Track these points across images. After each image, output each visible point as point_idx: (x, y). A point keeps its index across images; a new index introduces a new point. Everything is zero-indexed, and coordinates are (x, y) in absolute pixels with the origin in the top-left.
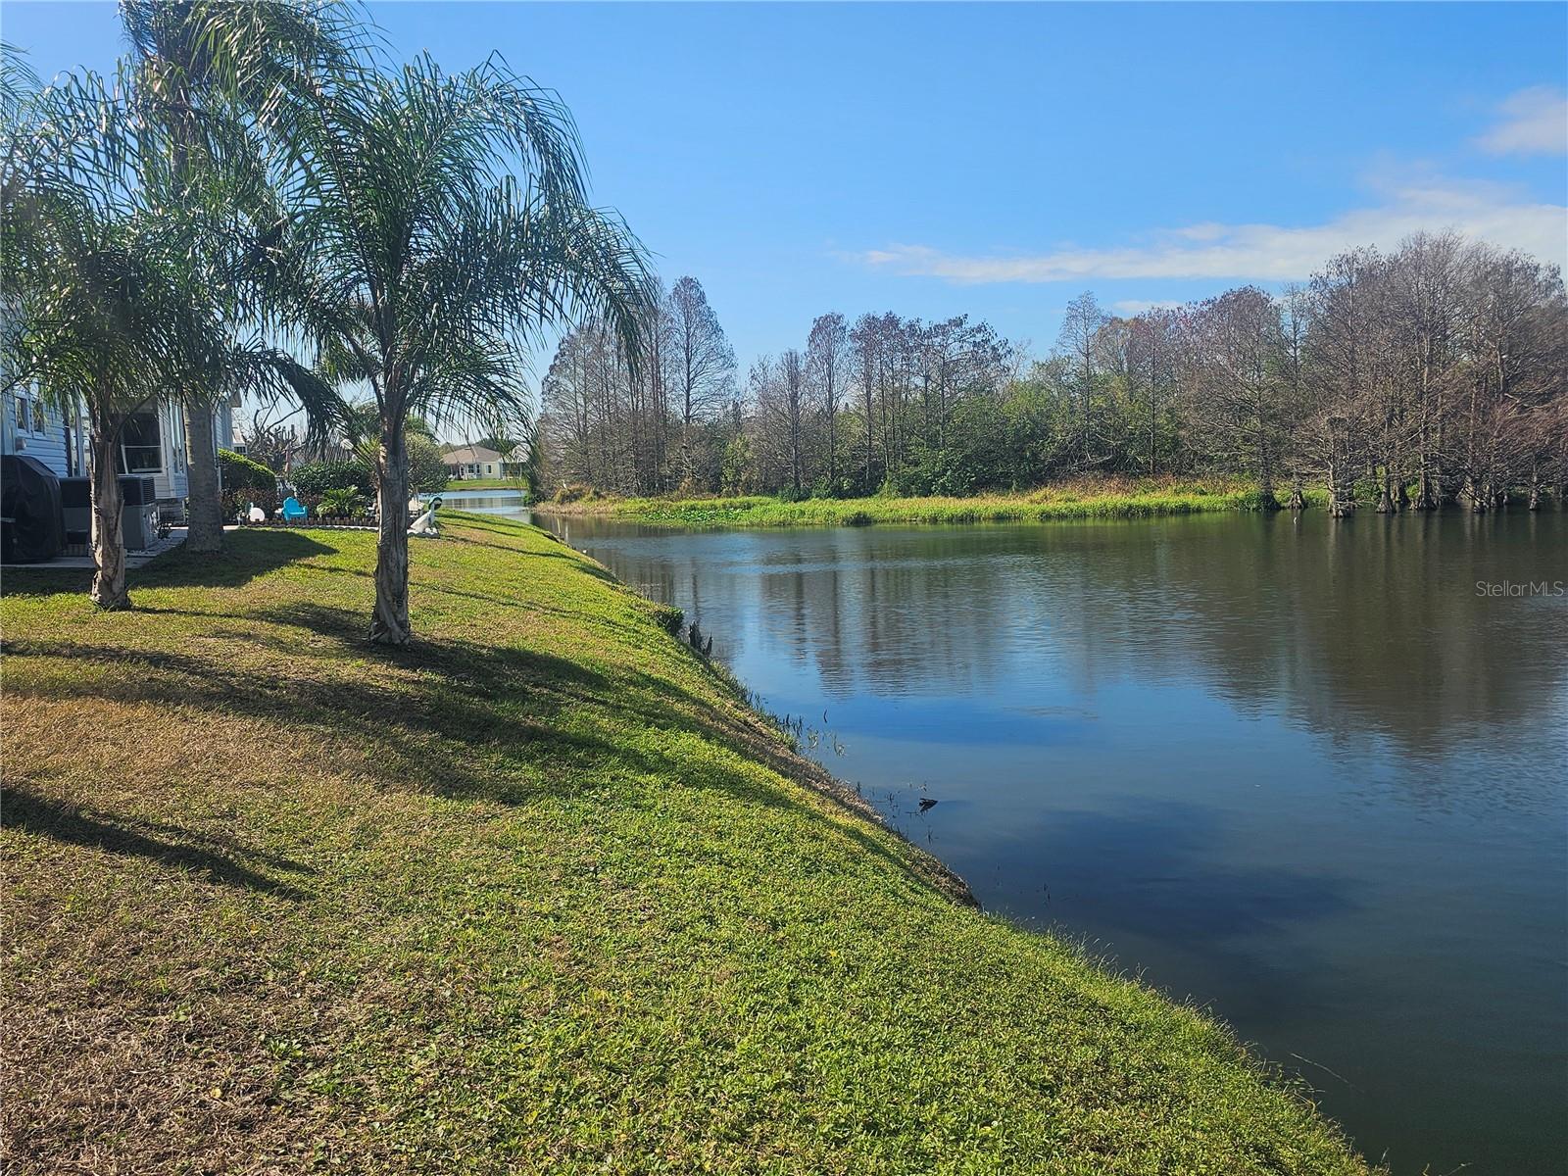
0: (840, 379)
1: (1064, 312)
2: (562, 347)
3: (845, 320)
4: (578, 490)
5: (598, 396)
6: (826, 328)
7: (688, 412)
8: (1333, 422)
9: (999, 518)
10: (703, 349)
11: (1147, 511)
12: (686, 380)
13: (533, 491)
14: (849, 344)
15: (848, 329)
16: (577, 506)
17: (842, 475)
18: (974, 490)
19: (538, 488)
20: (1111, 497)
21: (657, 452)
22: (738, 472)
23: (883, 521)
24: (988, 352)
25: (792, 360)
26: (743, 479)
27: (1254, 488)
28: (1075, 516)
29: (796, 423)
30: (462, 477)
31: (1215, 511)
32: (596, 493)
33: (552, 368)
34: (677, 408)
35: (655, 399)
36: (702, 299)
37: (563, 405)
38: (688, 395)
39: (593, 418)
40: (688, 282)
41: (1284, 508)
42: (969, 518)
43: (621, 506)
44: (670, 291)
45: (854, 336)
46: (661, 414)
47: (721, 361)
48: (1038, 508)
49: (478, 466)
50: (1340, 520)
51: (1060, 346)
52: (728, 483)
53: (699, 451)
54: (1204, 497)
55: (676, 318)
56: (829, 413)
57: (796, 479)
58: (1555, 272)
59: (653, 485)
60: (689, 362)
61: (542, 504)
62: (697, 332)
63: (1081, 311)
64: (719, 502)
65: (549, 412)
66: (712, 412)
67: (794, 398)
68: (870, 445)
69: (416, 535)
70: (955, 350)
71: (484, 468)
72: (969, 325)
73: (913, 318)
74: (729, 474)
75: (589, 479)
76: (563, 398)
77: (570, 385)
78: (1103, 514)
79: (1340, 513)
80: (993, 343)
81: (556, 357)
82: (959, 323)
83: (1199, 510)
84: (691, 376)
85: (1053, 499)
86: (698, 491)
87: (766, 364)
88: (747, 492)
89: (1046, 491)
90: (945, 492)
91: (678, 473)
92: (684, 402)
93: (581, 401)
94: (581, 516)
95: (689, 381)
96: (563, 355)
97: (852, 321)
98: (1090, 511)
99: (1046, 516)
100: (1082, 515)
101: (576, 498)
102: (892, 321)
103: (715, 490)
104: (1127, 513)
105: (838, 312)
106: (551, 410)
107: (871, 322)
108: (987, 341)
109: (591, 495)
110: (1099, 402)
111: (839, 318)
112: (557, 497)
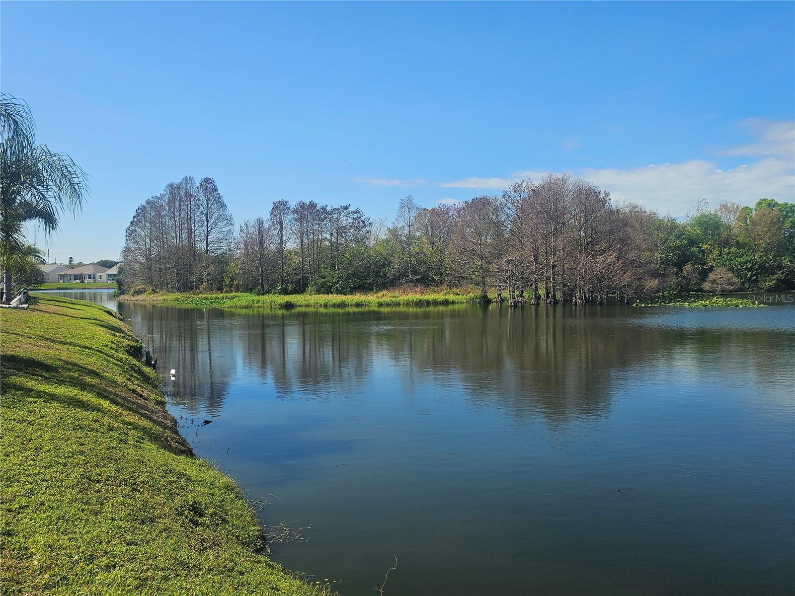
0: (286, 234)
1: (398, 205)
2: (138, 212)
3: (290, 204)
4: (143, 288)
5: (157, 238)
6: (279, 207)
7: (207, 248)
8: (508, 261)
9: (358, 305)
10: (215, 215)
11: (428, 303)
12: (206, 231)
13: (120, 289)
14: (292, 216)
15: (291, 208)
16: (141, 297)
17: (289, 283)
18: (352, 291)
19: (122, 287)
20: (414, 296)
21: (188, 269)
22: (232, 280)
23: (300, 306)
24: (360, 223)
25: (260, 222)
26: (235, 283)
27: (478, 292)
28: (394, 304)
29: (262, 255)
30: (85, 281)
31: (460, 303)
32: (153, 290)
33: (132, 223)
34: (201, 245)
35: (189, 241)
36: (215, 189)
37: (137, 243)
38: (207, 239)
39: (155, 250)
40: (207, 180)
41: (492, 302)
42: (343, 305)
43: (165, 297)
44: (198, 185)
45: (295, 212)
46: (192, 249)
47: (225, 222)
48: (377, 300)
49: (94, 275)
50: (513, 308)
51: (396, 221)
52: (226, 286)
53: (211, 268)
54: (457, 296)
55: (201, 198)
56: (280, 250)
57: (262, 284)
58: (607, 195)
59: (186, 287)
60: (208, 221)
61: (122, 296)
62: (212, 206)
63: (407, 204)
64: (220, 296)
65: (129, 246)
66: (220, 248)
67: (261, 243)
68: (303, 268)
69: (12, 308)
70: (345, 221)
71: (97, 277)
72: (352, 209)
73: (324, 205)
74: (227, 281)
75: (151, 283)
76: (138, 239)
77: (142, 232)
78: (408, 304)
79: (512, 304)
80: (362, 219)
81: (134, 217)
82: (346, 208)
83: (453, 303)
84: (209, 229)
85: (386, 296)
86: (210, 289)
87: (248, 225)
88: (237, 290)
89: (384, 292)
90: (338, 292)
91: (200, 281)
92: (205, 242)
93: (148, 241)
94: (142, 302)
95: (208, 232)
96: (138, 216)
97: (293, 204)
98: (402, 302)
99: (380, 305)
100: (398, 304)
101: (142, 292)
102: (313, 205)
103: (220, 289)
104: (419, 304)
105: (286, 199)
106: (131, 245)
107: (302, 205)
108: (360, 218)
109: (150, 291)
110: (416, 249)
111: (286, 202)
112: (132, 292)
